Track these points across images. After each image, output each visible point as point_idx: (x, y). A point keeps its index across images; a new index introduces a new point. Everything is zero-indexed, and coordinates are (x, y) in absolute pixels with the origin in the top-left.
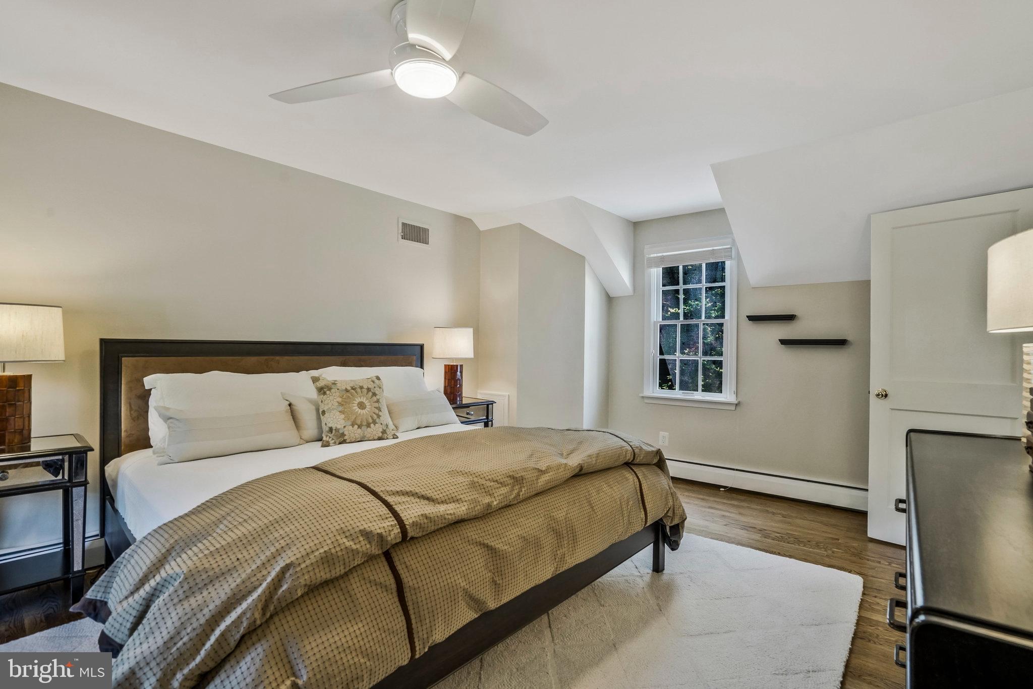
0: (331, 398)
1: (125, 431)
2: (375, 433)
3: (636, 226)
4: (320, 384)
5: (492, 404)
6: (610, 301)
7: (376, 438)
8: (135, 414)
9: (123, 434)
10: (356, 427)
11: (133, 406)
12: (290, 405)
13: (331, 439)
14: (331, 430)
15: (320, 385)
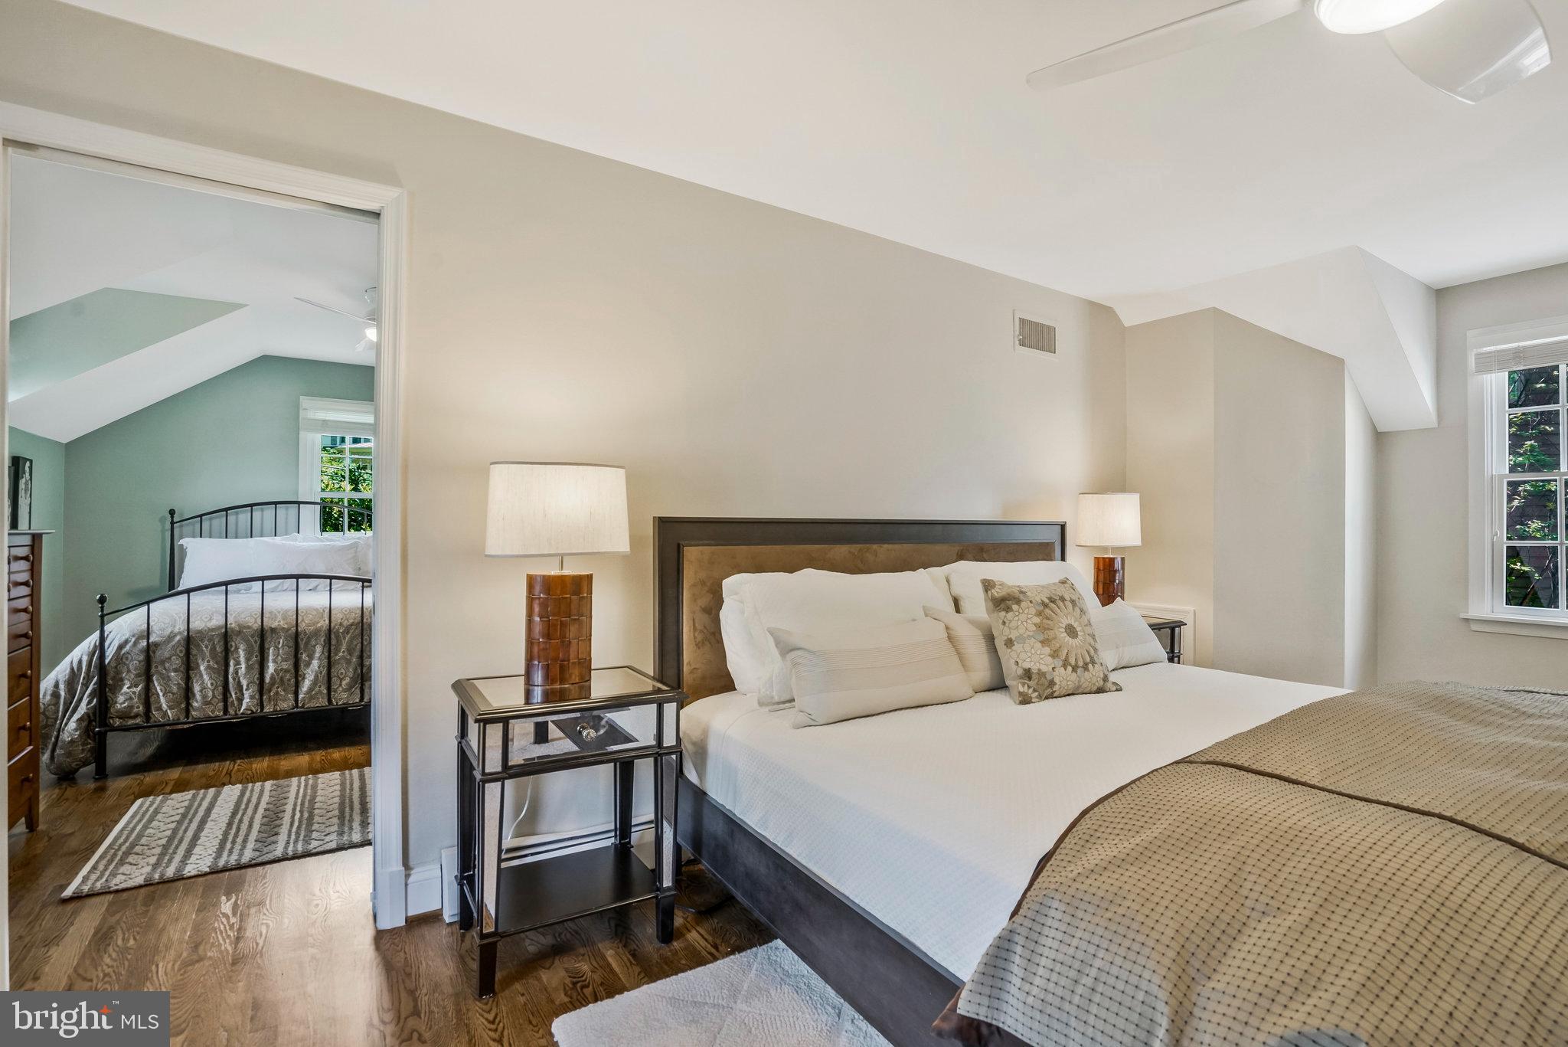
0: (1023, 617)
1: (687, 664)
2: (1094, 680)
3: (1442, 296)
4: (997, 592)
5: (1180, 627)
6: (1380, 440)
7: (1095, 688)
8: (699, 637)
9: (686, 669)
10: (1070, 669)
11: (697, 625)
12: (947, 628)
13: (1031, 690)
14: (1028, 674)
15: (1001, 595)
